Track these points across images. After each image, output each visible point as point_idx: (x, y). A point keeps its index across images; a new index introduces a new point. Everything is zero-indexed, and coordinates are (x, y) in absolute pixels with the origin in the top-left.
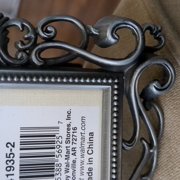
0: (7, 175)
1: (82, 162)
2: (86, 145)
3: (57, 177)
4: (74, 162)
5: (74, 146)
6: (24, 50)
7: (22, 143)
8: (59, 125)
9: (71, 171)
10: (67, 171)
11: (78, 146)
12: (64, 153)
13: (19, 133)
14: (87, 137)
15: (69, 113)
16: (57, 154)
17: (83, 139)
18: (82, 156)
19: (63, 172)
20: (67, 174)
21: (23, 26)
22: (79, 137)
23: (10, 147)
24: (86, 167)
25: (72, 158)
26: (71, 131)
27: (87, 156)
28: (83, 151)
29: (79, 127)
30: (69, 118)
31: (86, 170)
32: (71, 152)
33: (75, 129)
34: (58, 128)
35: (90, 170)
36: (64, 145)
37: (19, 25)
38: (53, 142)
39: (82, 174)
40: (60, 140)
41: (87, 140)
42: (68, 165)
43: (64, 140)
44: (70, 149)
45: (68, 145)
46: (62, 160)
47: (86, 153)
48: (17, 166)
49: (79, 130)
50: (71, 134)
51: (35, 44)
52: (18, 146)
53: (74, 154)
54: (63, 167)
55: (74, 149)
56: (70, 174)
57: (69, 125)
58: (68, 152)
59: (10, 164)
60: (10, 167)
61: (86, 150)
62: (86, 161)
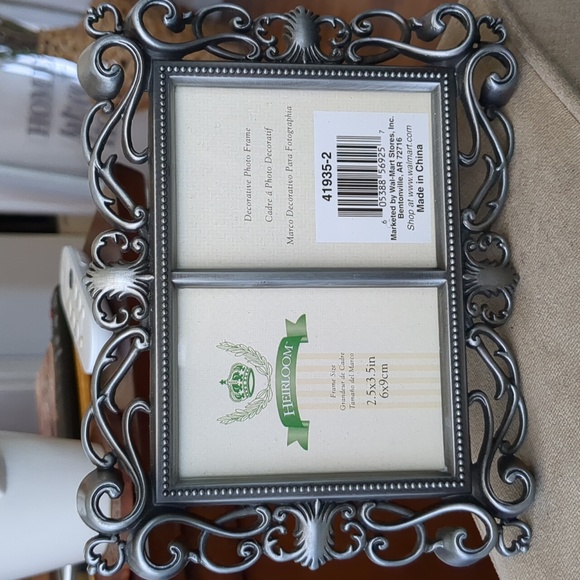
0: (324, 190)
1: (410, 181)
2: (414, 161)
3: (381, 196)
4: (401, 179)
5: (399, 160)
6: (339, 47)
7: (339, 154)
8: (381, 135)
9: (397, 189)
10: (392, 190)
11: (404, 161)
12: (388, 168)
13: (336, 143)
14: (415, 150)
15: (392, 121)
16: (379, 168)
17: (410, 152)
18: (410, 173)
19: (388, 190)
20: (393, 194)
21: (335, 22)
22: (405, 150)
23: (327, 158)
24: (416, 187)
25: (398, 174)
26: (395, 142)
27: (416, 174)
28: (410, 166)
29: (404, 138)
30: (391, 127)
31: (415, 191)
32: (397, 168)
33: (399, 140)
34: (379, 138)
35: (421, 190)
36: (387, 159)
37: (332, 21)
38: (375, 155)
39: (411, 194)
40: (382, 152)
41: (415, 154)
42: (393, 183)
43: (387, 153)
44: (395, 163)
45: (392, 159)
46: (385, 176)
47: (414, 169)
48: (334, 179)
49: (405, 142)
50: (395, 146)
51: (349, 41)
52: (335, 157)
53: (400, 170)
54: (388, 185)
55: (399, 164)
56: (396, 193)
57: (392, 135)
58: (393, 167)
59: (327, 178)
60: (327, 181)
61: (414, 166)
62: (415, 180)
